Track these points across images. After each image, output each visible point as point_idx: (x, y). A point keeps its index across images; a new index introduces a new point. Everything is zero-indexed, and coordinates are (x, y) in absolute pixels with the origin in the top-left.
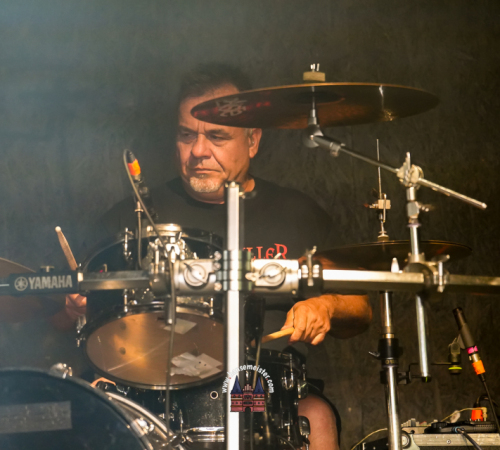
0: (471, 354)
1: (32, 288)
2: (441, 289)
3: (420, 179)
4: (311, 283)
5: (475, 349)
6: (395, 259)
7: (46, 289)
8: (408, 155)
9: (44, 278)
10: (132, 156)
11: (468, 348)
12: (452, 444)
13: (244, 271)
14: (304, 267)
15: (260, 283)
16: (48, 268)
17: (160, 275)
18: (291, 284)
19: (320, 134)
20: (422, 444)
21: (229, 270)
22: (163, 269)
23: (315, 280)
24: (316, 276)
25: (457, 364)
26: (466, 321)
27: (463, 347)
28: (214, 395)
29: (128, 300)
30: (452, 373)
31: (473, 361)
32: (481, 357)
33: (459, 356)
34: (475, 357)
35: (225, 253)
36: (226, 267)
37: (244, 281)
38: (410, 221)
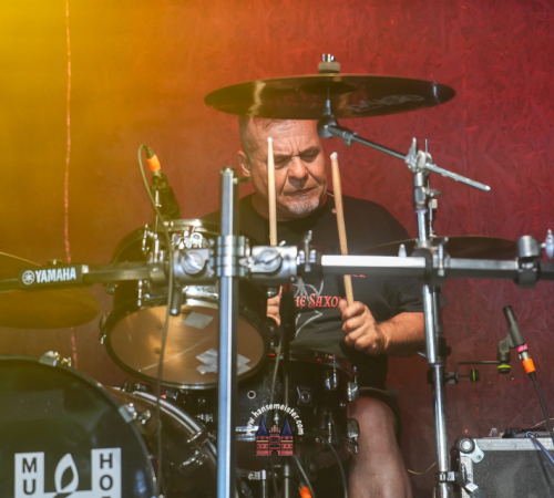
0: (521, 353)
1: (38, 281)
2: (441, 273)
3: (428, 165)
4: (308, 269)
5: (525, 347)
6: (402, 246)
7: (52, 282)
8: (414, 140)
9: (49, 271)
10: (151, 152)
11: (517, 346)
12: (518, 448)
13: (237, 257)
14: (302, 253)
15: (254, 268)
16: (55, 263)
17: (158, 265)
18: (289, 270)
19: (334, 124)
20: (486, 448)
21: (223, 255)
22: (161, 258)
23: (312, 265)
24: (313, 261)
25: (507, 362)
26: (515, 319)
27: (512, 344)
28: (252, 395)
29: (143, 294)
30: (501, 371)
31: (523, 359)
32: (531, 356)
33: (508, 355)
34: (525, 355)
35: (219, 239)
36: (219, 252)
37: (237, 266)
38: (418, 207)
